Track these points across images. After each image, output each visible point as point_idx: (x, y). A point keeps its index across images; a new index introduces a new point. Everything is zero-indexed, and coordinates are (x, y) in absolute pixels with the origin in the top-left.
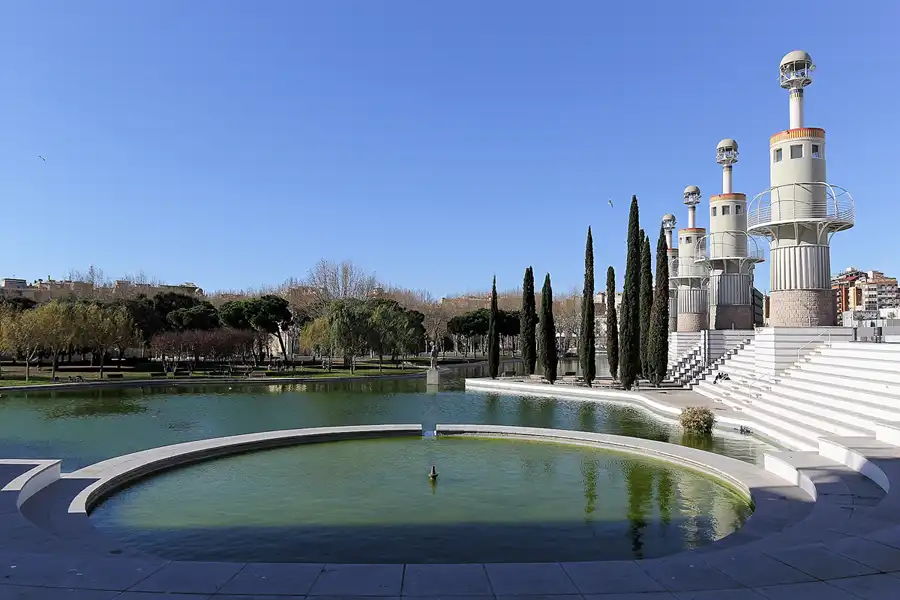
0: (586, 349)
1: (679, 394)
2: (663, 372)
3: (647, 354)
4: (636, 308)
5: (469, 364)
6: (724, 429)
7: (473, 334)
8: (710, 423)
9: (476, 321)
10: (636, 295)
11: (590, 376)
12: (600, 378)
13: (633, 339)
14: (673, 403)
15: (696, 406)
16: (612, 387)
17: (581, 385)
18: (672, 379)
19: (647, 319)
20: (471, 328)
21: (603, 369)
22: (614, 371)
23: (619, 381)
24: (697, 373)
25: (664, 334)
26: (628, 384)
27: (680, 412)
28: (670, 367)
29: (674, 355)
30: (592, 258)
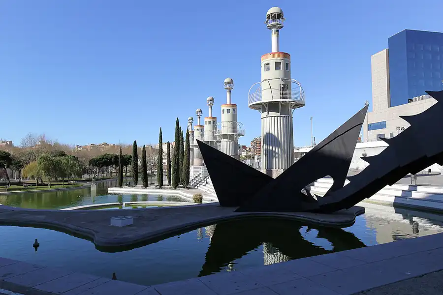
0: (160, 175)
1: (194, 190)
2: (188, 182)
3: (182, 176)
4: (178, 159)
5: (102, 181)
6: (205, 200)
7: (102, 166)
8: (201, 198)
9: (104, 160)
10: (178, 155)
11: (161, 185)
12: (165, 185)
13: (177, 171)
14: (191, 193)
15: (198, 193)
16: (170, 189)
17: (158, 189)
18: (191, 184)
19: (182, 162)
20: (101, 163)
21: (166, 182)
22: (170, 182)
23: (172, 186)
24: (200, 182)
25: (188, 168)
26: (176, 186)
27: (193, 196)
28: (190, 180)
29: (192, 175)
30: (162, 139)
